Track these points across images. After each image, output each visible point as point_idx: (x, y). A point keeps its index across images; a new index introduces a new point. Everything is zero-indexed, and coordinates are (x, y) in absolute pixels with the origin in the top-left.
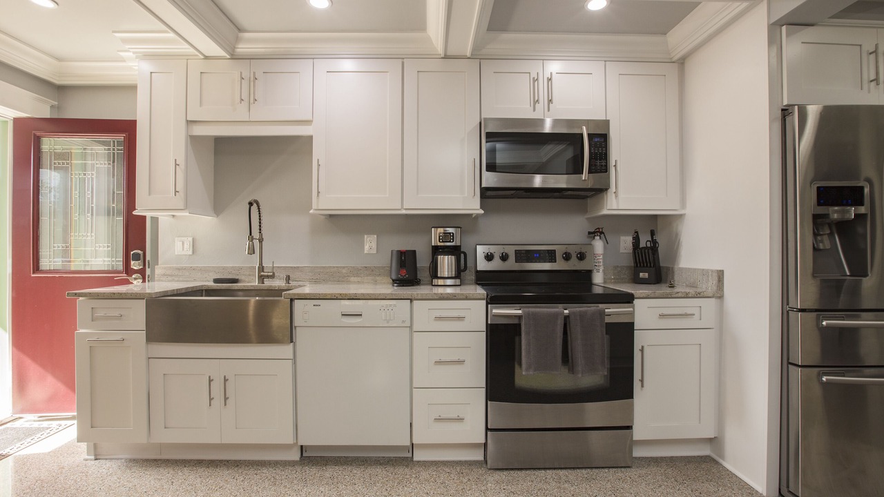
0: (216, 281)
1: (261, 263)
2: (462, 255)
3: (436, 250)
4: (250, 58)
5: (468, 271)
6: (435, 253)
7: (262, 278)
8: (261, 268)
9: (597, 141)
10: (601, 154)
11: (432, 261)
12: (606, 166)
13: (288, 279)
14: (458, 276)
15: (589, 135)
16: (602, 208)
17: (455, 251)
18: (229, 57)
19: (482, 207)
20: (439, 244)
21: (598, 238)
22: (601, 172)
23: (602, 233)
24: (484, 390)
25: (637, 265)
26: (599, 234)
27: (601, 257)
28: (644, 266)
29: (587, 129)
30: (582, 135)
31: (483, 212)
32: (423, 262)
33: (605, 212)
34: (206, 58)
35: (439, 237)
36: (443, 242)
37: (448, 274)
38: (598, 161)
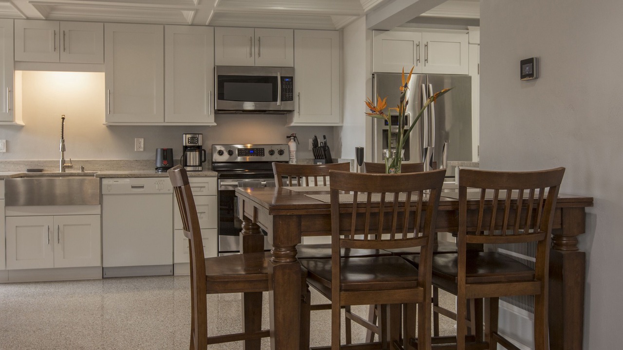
0: (29, 170)
1: (63, 158)
2: (203, 152)
3: (186, 148)
4: (60, 20)
5: (206, 162)
6: (185, 150)
7: (64, 168)
8: (63, 162)
9: (287, 81)
10: (289, 89)
11: (184, 155)
12: (292, 96)
13: (83, 169)
14: (200, 165)
15: (282, 78)
16: (291, 122)
17: (199, 148)
18: (44, 18)
19: (215, 121)
20: (188, 144)
21: (292, 140)
22: (289, 100)
23: (295, 137)
24: (216, 230)
25: (316, 158)
26: (293, 138)
27: (294, 153)
28: (319, 158)
29: (281, 74)
30: (277, 77)
31: (216, 124)
32: (178, 156)
33: (293, 124)
34: (28, 18)
35: (188, 140)
36: (191, 143)
37: (193, 163)
38: (287, 94)
